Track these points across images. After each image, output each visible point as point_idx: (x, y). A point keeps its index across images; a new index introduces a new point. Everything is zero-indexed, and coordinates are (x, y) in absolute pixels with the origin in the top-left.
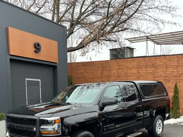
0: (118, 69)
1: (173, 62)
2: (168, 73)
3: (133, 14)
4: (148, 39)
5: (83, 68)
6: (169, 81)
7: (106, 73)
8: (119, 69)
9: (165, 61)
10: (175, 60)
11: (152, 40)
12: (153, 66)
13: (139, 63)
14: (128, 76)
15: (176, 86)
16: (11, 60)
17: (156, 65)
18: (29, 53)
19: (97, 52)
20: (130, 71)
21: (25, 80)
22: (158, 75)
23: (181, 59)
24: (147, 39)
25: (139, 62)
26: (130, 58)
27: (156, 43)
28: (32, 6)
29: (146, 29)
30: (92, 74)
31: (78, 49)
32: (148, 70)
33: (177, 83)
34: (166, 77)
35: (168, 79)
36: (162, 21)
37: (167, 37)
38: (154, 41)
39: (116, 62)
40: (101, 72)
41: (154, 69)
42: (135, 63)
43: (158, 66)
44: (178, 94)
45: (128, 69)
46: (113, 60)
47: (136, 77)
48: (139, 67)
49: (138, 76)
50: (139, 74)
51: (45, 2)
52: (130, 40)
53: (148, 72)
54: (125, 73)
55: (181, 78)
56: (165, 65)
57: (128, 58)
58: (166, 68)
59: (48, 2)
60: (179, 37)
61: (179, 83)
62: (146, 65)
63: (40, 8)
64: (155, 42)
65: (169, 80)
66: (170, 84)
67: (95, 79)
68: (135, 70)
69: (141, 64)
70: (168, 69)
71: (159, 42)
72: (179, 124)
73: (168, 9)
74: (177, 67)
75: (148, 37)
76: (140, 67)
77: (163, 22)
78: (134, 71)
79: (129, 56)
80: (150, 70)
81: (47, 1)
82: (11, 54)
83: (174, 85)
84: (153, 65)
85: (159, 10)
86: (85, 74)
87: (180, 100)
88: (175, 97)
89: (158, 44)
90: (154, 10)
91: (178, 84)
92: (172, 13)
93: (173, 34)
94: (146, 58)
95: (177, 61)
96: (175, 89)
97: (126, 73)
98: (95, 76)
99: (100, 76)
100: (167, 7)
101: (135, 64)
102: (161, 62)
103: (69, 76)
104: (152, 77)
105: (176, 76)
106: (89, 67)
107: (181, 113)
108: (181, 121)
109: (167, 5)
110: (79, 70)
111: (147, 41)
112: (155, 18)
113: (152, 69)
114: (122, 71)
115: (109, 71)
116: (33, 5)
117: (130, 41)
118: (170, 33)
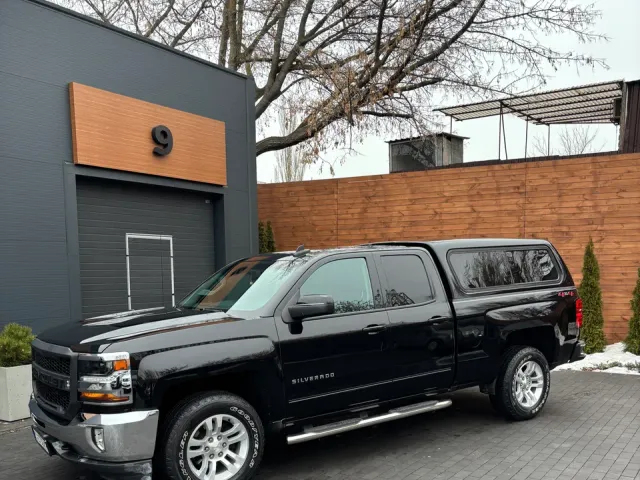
0: (411, 200)
1: (581, 178)
2: (563, 211)
3: (457, 36)
4: (505, 110)
5: (305, 198)
6: (567, 236)
7: (375, 213)
8: (413, 202)
9: (555, 175)
10: (587, 172)
11: (519, 111)
12: (519, 190)
13: (474, 182)
14: (441, 222)
15: (589, 253)
16: (79, 178)
17: (528, 188)
18: (137, 159)
19: (347, 151)
20: (447, 207)
21: (125, 238)
22: (534, 218)
23: (606, 167)
24: (501, 108)
25: (476, 179)
26: (449, 167)
27: (533, 119)
28: (162, 18)
29: (496, 80)
30: (334, 217)
31: (296, 143)
32: (502, 202)
33: (591, 243)
34: (560, 223)
35: (565, 229)
36: (548, 54)
37: (566, 101)
38: (524, 115)
39: (404, 181)
40: (359, 210)
41: (521, 201)
42: (463, 182)
43: (535, 189)
44: (598, 277)
45: (444, 199)
46: (395, 175)
47: (467, 226)
48: (475, 194)
49: (471, 221)
50: (474, 215)
51: (204, 6)
52: (450, 112)
53: (503, 208)
54: (431, 212)
55: (606, 227)
56: (555, 187)
57: (443, 167)
58: (560, 196)
59: (211, 6)
60: (604, 101)
61: (600, 241)
62: (498, 189)
63: (188, 26)
64: (528, 116)
65: (567, 233)
66: (572, 246)
67: (344, 233)
68: (463, 204)
69: (483, 186)
70: (565, 198)
71: (543, 115)
72: (598, 371)
73: (567, 17)
74: (593, 191)
75: (506, 102)
76: (478, 194)
77: (553, 56)
78: (461, 206)
79: (447, 161)
80: (511, 203)
81: (208, 4)
82: (80, 162)
83: (584, 247)
84: (518, 188)
85: (537, 21)
86: (314, 218)
87: (602, 295)
88: (587, 285)
89: (539, 121)
90: (521, 21)
91: (596, 246)
92: (578, 28)
93: (582, 91)
94: (497, 167)
95: (594, 174)
96: (586, 263)
97: (436, 213)
98: (341, 222)
99: (356, 222)
100: (562, 11)
101: (462, 184)
102: (543, 177)
103: (261, 225)
104: (515, 225)
105: (590, 222)
106: (326, 197)
107: (607, 337)
108: (605, 363)
109: (563, 6)
110: (294, 206)
111: (501, 113)
112: (526, 45)
113: (516, 200)
114: (424, 206)
115: (385, 207)
116: (165, 15)
117: (452, 116)
118: (573, 89)
